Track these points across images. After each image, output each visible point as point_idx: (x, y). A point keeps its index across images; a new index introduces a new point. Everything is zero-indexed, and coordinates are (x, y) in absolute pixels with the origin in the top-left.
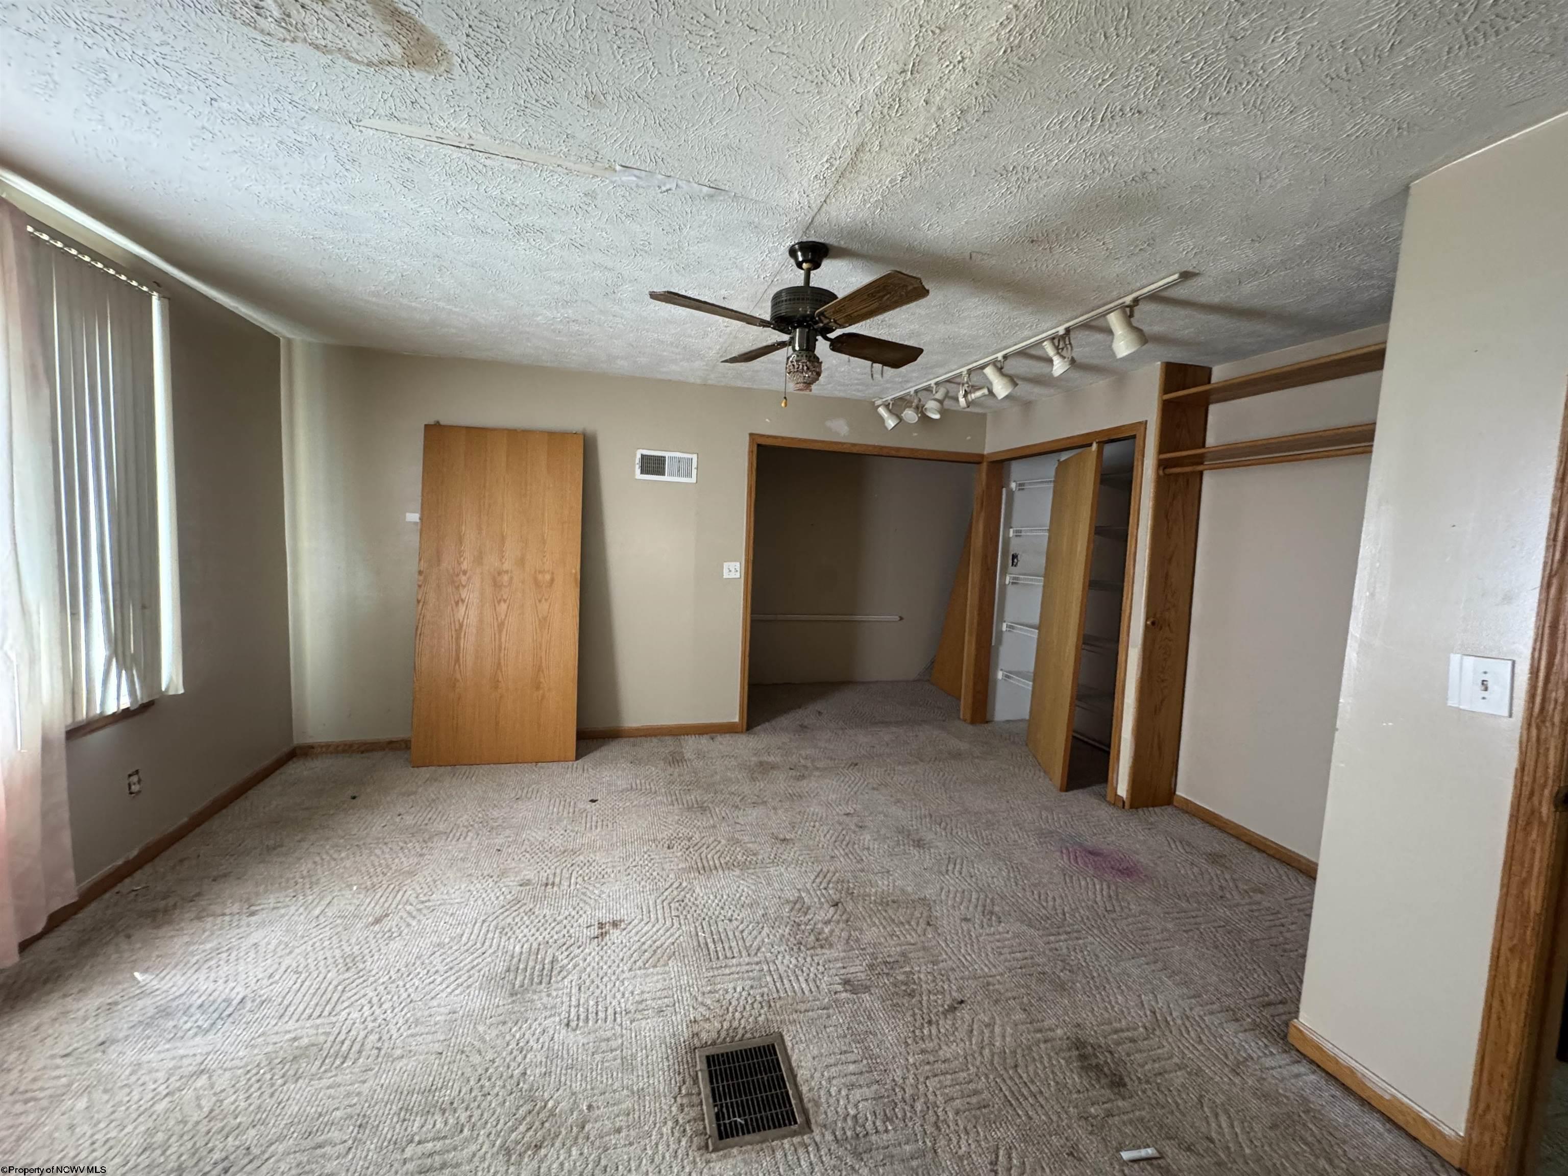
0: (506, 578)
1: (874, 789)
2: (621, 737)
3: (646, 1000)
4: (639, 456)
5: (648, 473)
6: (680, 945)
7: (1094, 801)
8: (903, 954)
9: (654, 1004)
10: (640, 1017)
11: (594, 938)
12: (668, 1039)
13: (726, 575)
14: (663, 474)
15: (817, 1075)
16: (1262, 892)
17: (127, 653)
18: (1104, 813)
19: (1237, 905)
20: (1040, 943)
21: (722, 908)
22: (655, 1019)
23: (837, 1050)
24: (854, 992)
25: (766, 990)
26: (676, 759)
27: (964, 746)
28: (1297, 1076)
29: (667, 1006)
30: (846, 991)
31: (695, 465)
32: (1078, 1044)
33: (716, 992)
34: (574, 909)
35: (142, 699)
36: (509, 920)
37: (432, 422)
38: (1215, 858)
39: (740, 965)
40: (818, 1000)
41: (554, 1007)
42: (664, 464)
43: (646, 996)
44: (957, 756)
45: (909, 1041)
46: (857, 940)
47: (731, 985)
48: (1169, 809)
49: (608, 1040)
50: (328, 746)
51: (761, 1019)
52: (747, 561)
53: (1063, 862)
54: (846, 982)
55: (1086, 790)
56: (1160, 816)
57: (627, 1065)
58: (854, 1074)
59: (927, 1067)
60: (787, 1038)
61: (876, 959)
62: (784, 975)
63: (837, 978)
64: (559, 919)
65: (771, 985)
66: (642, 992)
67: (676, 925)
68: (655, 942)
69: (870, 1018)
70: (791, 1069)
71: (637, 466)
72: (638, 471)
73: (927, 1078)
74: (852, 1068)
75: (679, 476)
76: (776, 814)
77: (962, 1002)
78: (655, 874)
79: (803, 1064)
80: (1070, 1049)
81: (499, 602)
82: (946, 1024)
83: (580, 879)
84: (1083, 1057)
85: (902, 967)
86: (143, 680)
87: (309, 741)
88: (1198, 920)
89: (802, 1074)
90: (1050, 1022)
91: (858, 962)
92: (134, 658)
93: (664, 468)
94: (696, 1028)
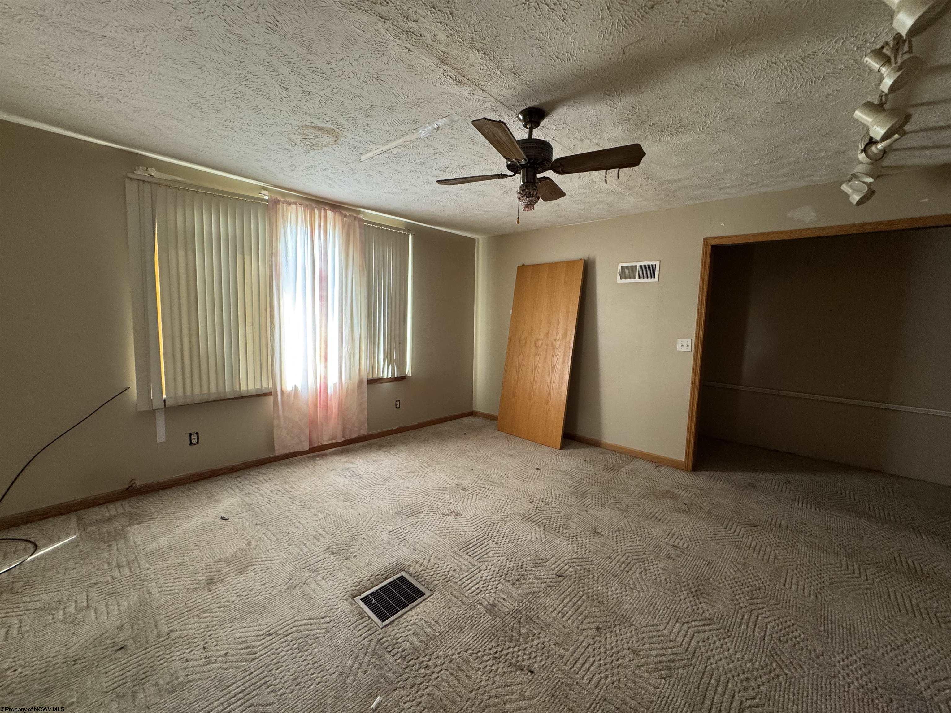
0: (540, 342)
2: (600, 447)
3: (418, 543)
4: (619, 268)
5: (623, 278)
6: (462, 537)
8: (548, 625)
9: (417, 546)
10: (408, 546)
12: (401, 559)
13: (679, 348)
15: (415, 617)
17: (392, 359)
22: (409, 551)
23: (437, 619)
24: (488, 611)
25: (457, 576)
26: (613, 468)
29: (419, 550)
30: (485, 607)
31: (657, 269)
33: (440, 560)
35: (397, 375)
36: (434, 492)
37: (520, 264)
39: (466, 560)
40: (468, 598)
41: (397, 524)
43: (421, 542)
45: (469, 651)
47: (449, 563)
49: (389, 544)
50: (481, 413)
51: (436, 582)
52: (697, 338)
54: (493, 605)
58: (425, 633)
59: (455, 667)
60: (431, 597)
61: (528, 611)
62: (474, 578)
63: (492, 600)
64: (446, 501)
65: (462, 576)
66: (422, 540)
67: (474, 530)
68: (456, 529)
69: (473, 625)
70: (414, 607)
71: (618, 274)
72: (619, 277)
73: (447, 670)
74: (429, 630)
75: (646, 277)
79: (418, 609)
81: (536, 355)
83: (477, 493)
86: (398, 368)
87: (476, 410)
89: (412, 612)
91: (515, 604)
92: (395, 361)
94: (413, 564)
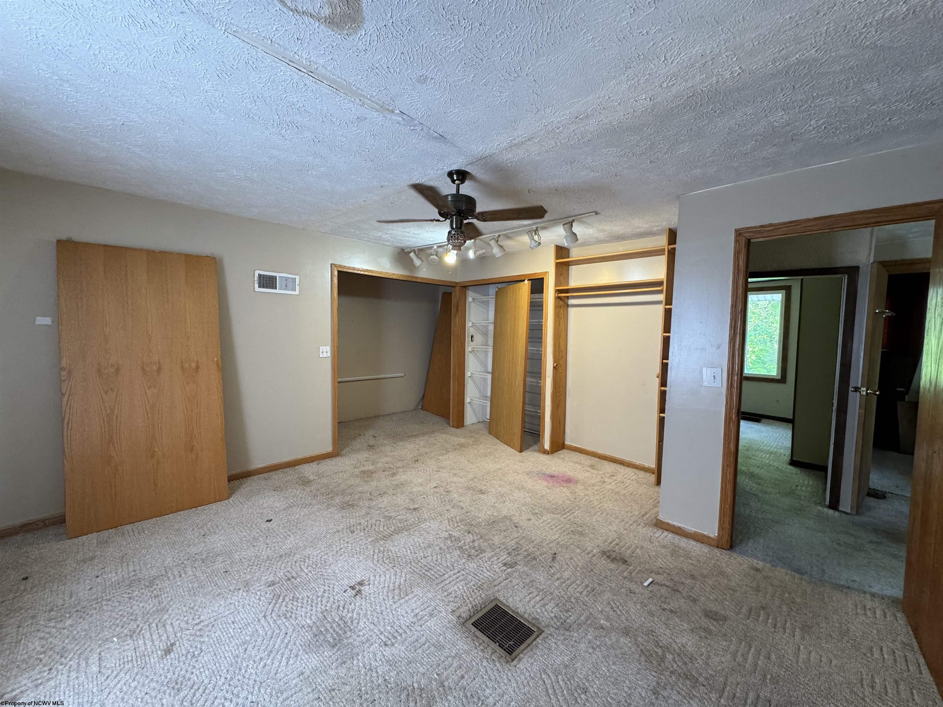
0: (154, 368)
1: (437, 471)
3: (418, 613)
4: (256, 275)
5: (264, 287)
6: (410, 580)
7: (536, 454)
8: (517, 543)
9: (424, 613)
10: (424, 622)
11: (355, 596)
12: (448, 625)
13: (321, 355)
14: (276, 288)
15: (527, 607)
16: (614, 476)
18: (544, 458)
19: (611, 483)
20: (562, 519)
21: (415, 553)
22: (432, 619)
23: (526, 594)
24: (511, 567)
25: (473, 582)
26: (305, 482)
27: (463, 440)
28: (666, 536)
29: (433, 611)
30: (508, 568)
31: (297, 283)
32: (604, 553)
33: (451, 593)
34: (324, 585)
36: (283, 608)
37: (63, 238)
38: (592, 466)
39: (450, 577)
40: (500, 577)
41: (368, 640)
42: (276, 281)
43: (417, 611)
44: (462, 446)
46: (493, 544)
47: (456, 588)
48: (565, 451)
49: (417, 640)
51: (483, 596)
52: (333, 346)
53: (545, 483)
54: (505, 564)
55: (529, 450)
56: (563, 453)
57: (439, 647)
58: (541, 600)
59: (564, 585)
60: (501, 599)
61: (508, 549)
62: (475, 572)
64: (320, 594)
65: (474, 579)
66: (413, 610)
67: (398, 571)
68: (394, 583)
69: (528, 575)
70: (513, 611)
71: (256, 282)
72: (257, 286)
73: (567, 589)
74: (538, 598)
75: (287, 290)
76: (397, 497)
77: (555, 554)
78: (358, 549)
79: (517, 606)
80: (603, 556)
81: (149, 388)
82: (556, 565)
83: (310, 568)
84: (608, 557)
85: (521, 549)
88: (604, 493)
89: (521, 610)
90: (590, 548)
91: (503, 554)
93: (276, 284)
94: (457, 614)
